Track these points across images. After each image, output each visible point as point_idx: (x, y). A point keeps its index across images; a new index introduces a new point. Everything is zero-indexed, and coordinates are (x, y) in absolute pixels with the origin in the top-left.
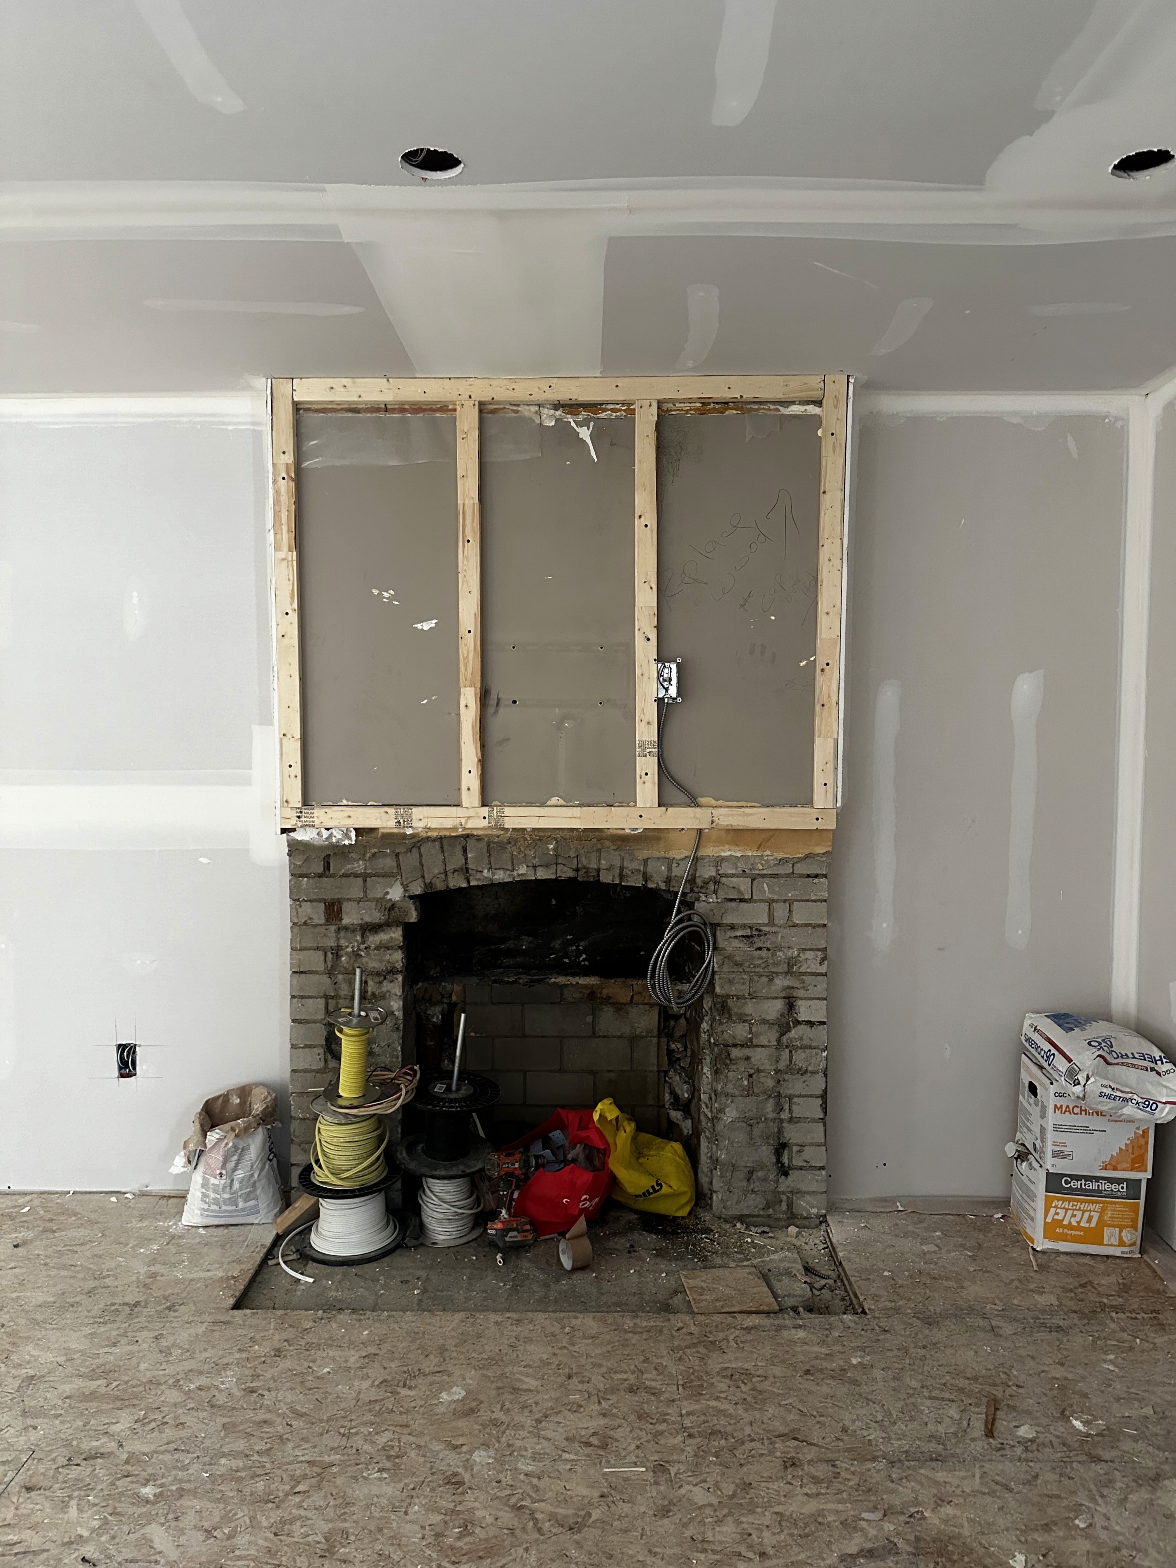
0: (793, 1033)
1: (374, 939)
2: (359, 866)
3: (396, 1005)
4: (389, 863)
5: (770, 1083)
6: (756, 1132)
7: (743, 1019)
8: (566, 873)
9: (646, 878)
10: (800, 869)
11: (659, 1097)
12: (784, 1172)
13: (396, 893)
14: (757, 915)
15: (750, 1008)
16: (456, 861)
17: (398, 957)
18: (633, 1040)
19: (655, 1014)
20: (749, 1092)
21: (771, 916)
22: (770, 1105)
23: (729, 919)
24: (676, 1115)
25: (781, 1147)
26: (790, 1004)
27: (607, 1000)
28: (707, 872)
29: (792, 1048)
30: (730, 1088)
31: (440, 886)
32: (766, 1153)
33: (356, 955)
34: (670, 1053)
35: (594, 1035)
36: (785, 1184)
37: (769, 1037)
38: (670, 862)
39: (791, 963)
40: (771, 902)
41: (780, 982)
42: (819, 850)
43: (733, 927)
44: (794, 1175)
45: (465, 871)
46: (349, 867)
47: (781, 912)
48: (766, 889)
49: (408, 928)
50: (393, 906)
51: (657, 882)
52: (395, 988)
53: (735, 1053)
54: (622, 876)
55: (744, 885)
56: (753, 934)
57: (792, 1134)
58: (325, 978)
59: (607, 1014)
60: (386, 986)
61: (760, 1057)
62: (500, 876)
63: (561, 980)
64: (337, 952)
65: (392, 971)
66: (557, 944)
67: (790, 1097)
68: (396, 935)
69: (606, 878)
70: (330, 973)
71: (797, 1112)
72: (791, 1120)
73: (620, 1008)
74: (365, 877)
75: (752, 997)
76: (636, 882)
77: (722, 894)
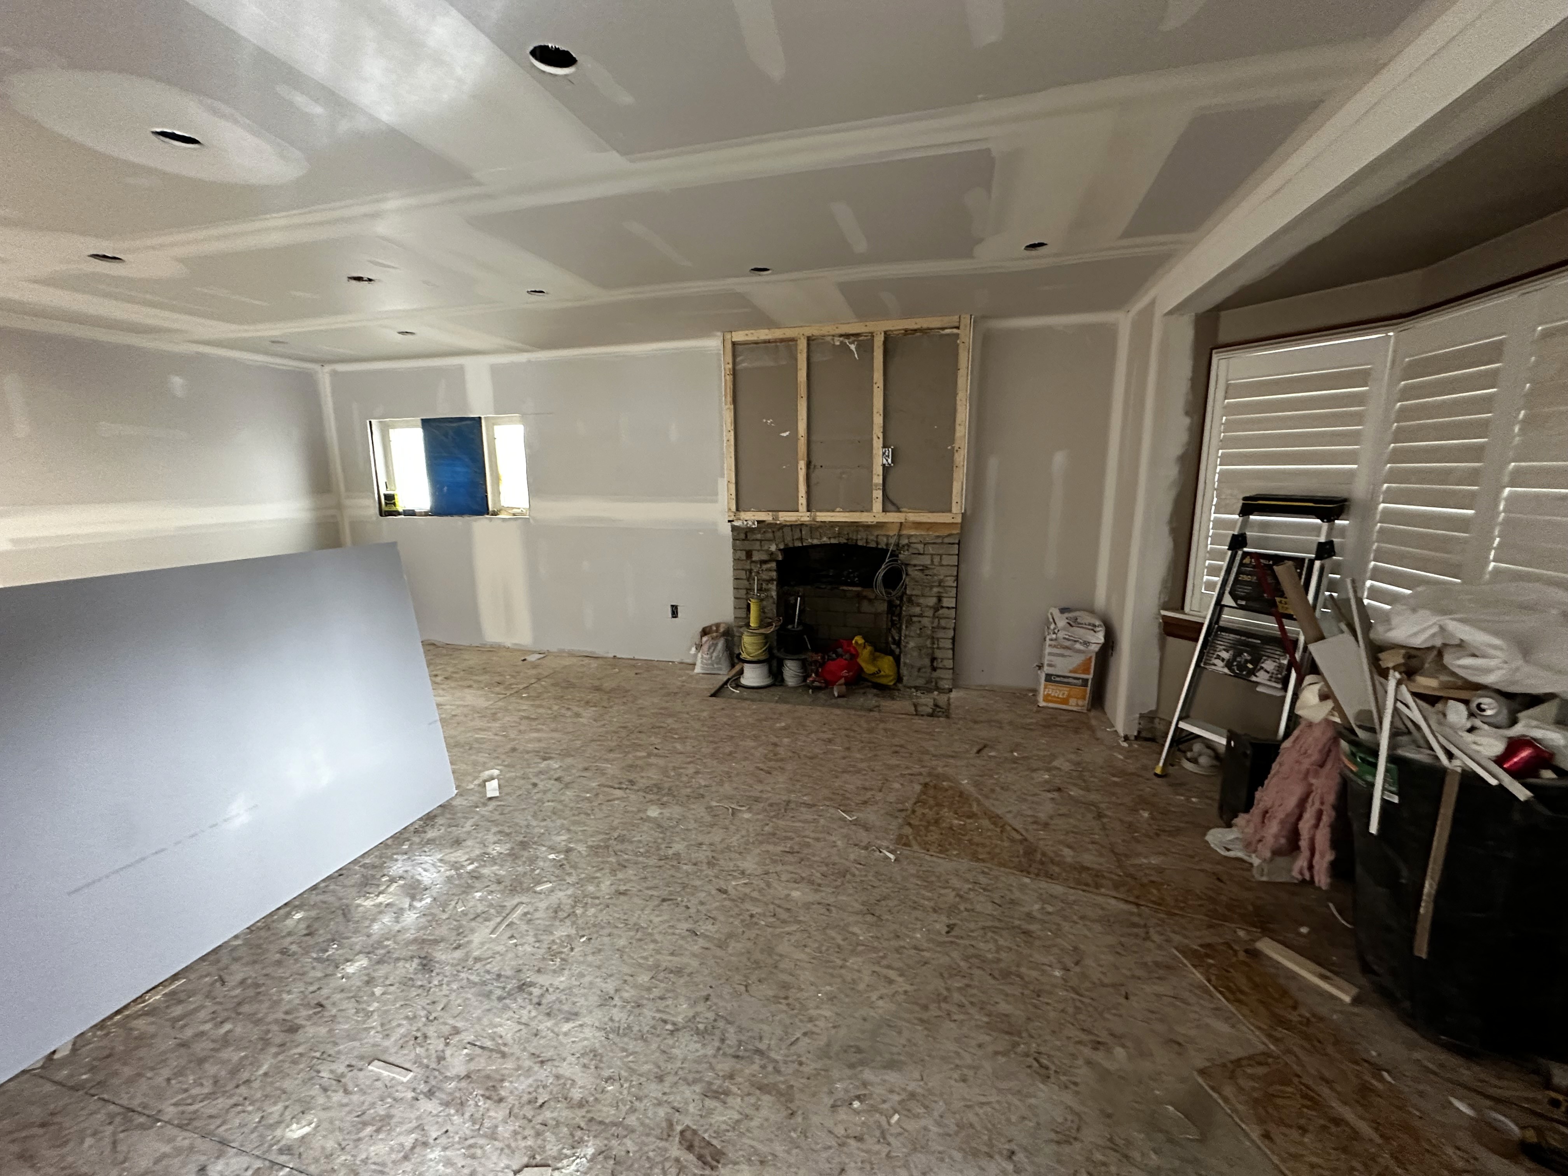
0: (941, 612)
1: (765, 567)
2: (759, 536)
3: (774, 594)
4: (770, 535)
5: (929, 632)
6: (924, 651)
7: (918, 605)
8: (843, 540)
9: (878, 543)
10: (946, 540)
11: (887, 639)
12: (934, 669)
13: (773, 548)
14: (926, 560)
15: (921, 601)
16: (797, 535)
17: (774, 574)
18: (877, 615)
19: (886, 605)
20: (920, 636)
21: (932, 561)
22: (928, 643)
23: (914, 562)
24: (893, 647)
25: (933, 659)
26: (940, 599)
27: (865, 597)
28: (905, 541)
29: (939, 618)
30: (912, 634)
31: (791, 545)
32: (927, 661)
33: (758, 573)
34: (892, 621)
35: (859, 612)
36: (935, 674)
37: (930, 613)
38: (888, 536)
39: (940, 581)
40: (932, 555)
41: (935, 590)
42: (955, 532)
43: (915, 566)
44: (938, 671)
45: (801, 539)
46: (755, 537)
47: (936, 560)
48: (930, 549)
49: (778, 562)
50: (772, 553)
51: (882, 546)
52: (773, 587)
53: (914, 619)
54: (867, 542)
55: (920, 547)
56: (924, 569)
57: (938, 654)
58: (746, 582)
59: (865, 603)
60: (770, 586)
61: (926, 621)
62: (816, 542)
63: (845, 588)
64: (751, 571)
65: (772, 580)
66: (845, 573)
67: (938, 639)
68: (773, 565)
69: (860, 543)
70: (748, 580)
71: (941, 645)
72: (938, 648)
73: (870, 600)
74: (761, 541)
75: (923, 596)
76: (873, 545)
77: (911, 551)
